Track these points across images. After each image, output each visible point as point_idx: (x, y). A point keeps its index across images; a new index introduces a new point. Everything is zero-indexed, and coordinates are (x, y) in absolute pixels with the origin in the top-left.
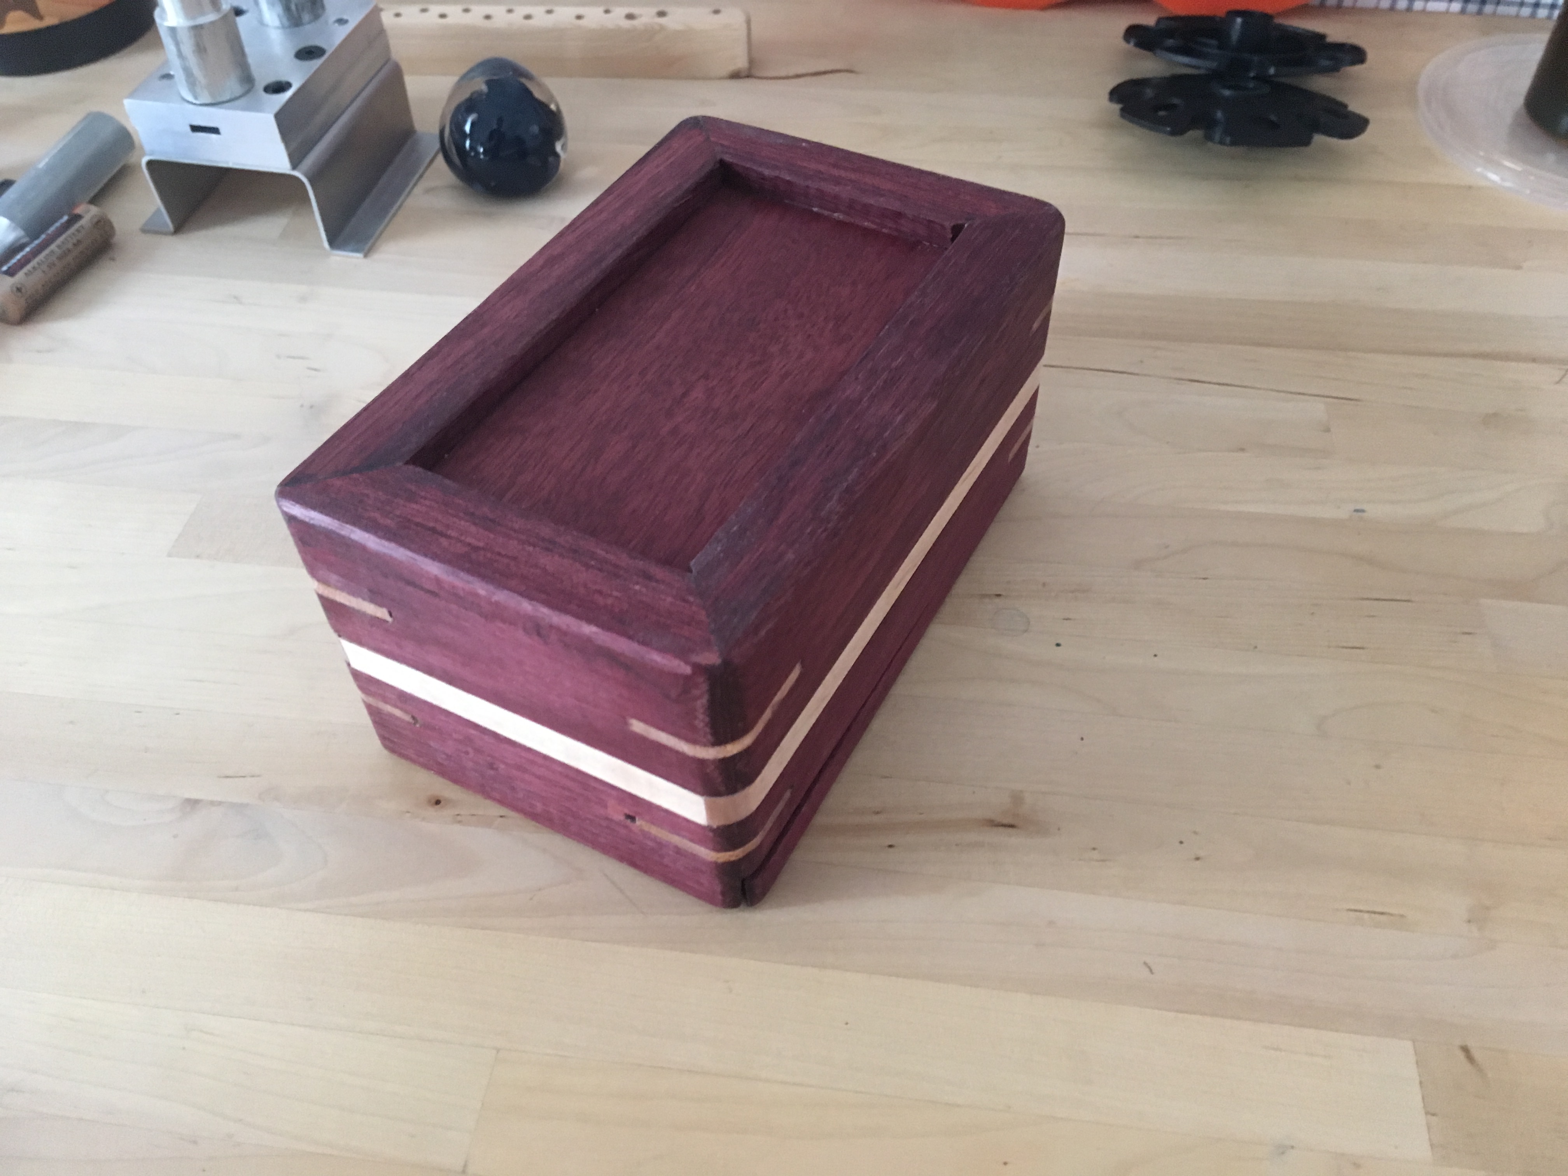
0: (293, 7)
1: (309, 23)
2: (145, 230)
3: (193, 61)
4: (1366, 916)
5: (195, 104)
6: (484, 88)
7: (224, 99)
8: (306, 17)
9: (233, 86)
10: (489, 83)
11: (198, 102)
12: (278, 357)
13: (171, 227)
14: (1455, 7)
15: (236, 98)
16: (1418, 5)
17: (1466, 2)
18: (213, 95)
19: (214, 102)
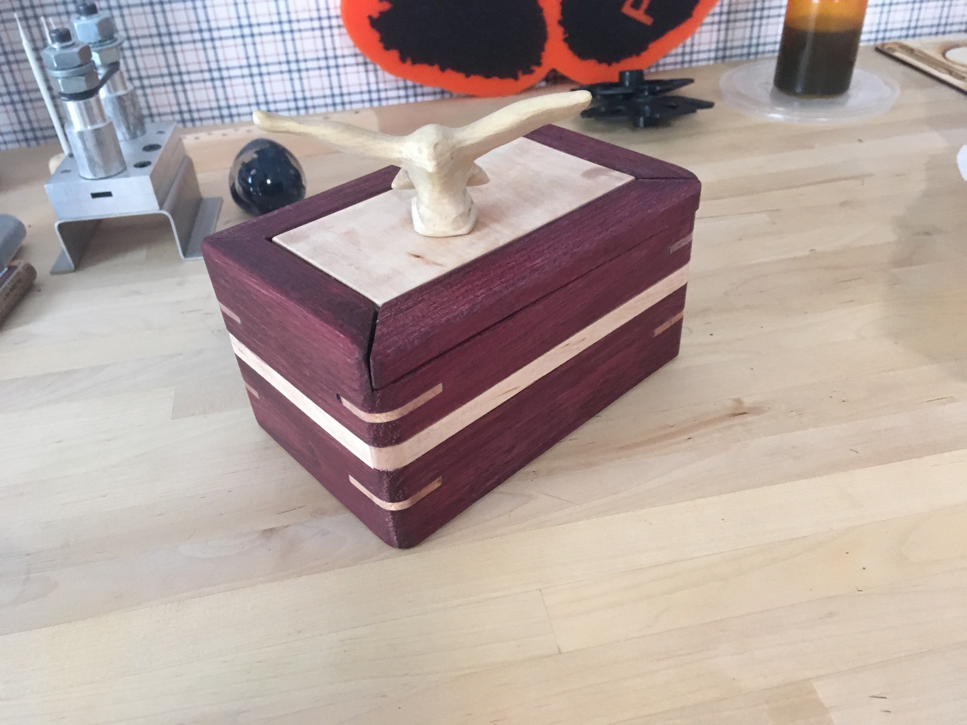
0: (132, 127)
1: (141, 136)
2: (53, 273)
3: (94, 152)
4: (936, 401)
5: (96, 179)
6: (255, 156)
7: (113, 174)
8: (139, 133)
9: (116, 167)
10: (257, 152)
11: (97, 178)
12: (183, 313)
13: (73, 266)
14: (711, 62)
15: (119, 173)
16: (694, 64)
17: (716, 58)
18: (106, 172)
19: (106, 176)
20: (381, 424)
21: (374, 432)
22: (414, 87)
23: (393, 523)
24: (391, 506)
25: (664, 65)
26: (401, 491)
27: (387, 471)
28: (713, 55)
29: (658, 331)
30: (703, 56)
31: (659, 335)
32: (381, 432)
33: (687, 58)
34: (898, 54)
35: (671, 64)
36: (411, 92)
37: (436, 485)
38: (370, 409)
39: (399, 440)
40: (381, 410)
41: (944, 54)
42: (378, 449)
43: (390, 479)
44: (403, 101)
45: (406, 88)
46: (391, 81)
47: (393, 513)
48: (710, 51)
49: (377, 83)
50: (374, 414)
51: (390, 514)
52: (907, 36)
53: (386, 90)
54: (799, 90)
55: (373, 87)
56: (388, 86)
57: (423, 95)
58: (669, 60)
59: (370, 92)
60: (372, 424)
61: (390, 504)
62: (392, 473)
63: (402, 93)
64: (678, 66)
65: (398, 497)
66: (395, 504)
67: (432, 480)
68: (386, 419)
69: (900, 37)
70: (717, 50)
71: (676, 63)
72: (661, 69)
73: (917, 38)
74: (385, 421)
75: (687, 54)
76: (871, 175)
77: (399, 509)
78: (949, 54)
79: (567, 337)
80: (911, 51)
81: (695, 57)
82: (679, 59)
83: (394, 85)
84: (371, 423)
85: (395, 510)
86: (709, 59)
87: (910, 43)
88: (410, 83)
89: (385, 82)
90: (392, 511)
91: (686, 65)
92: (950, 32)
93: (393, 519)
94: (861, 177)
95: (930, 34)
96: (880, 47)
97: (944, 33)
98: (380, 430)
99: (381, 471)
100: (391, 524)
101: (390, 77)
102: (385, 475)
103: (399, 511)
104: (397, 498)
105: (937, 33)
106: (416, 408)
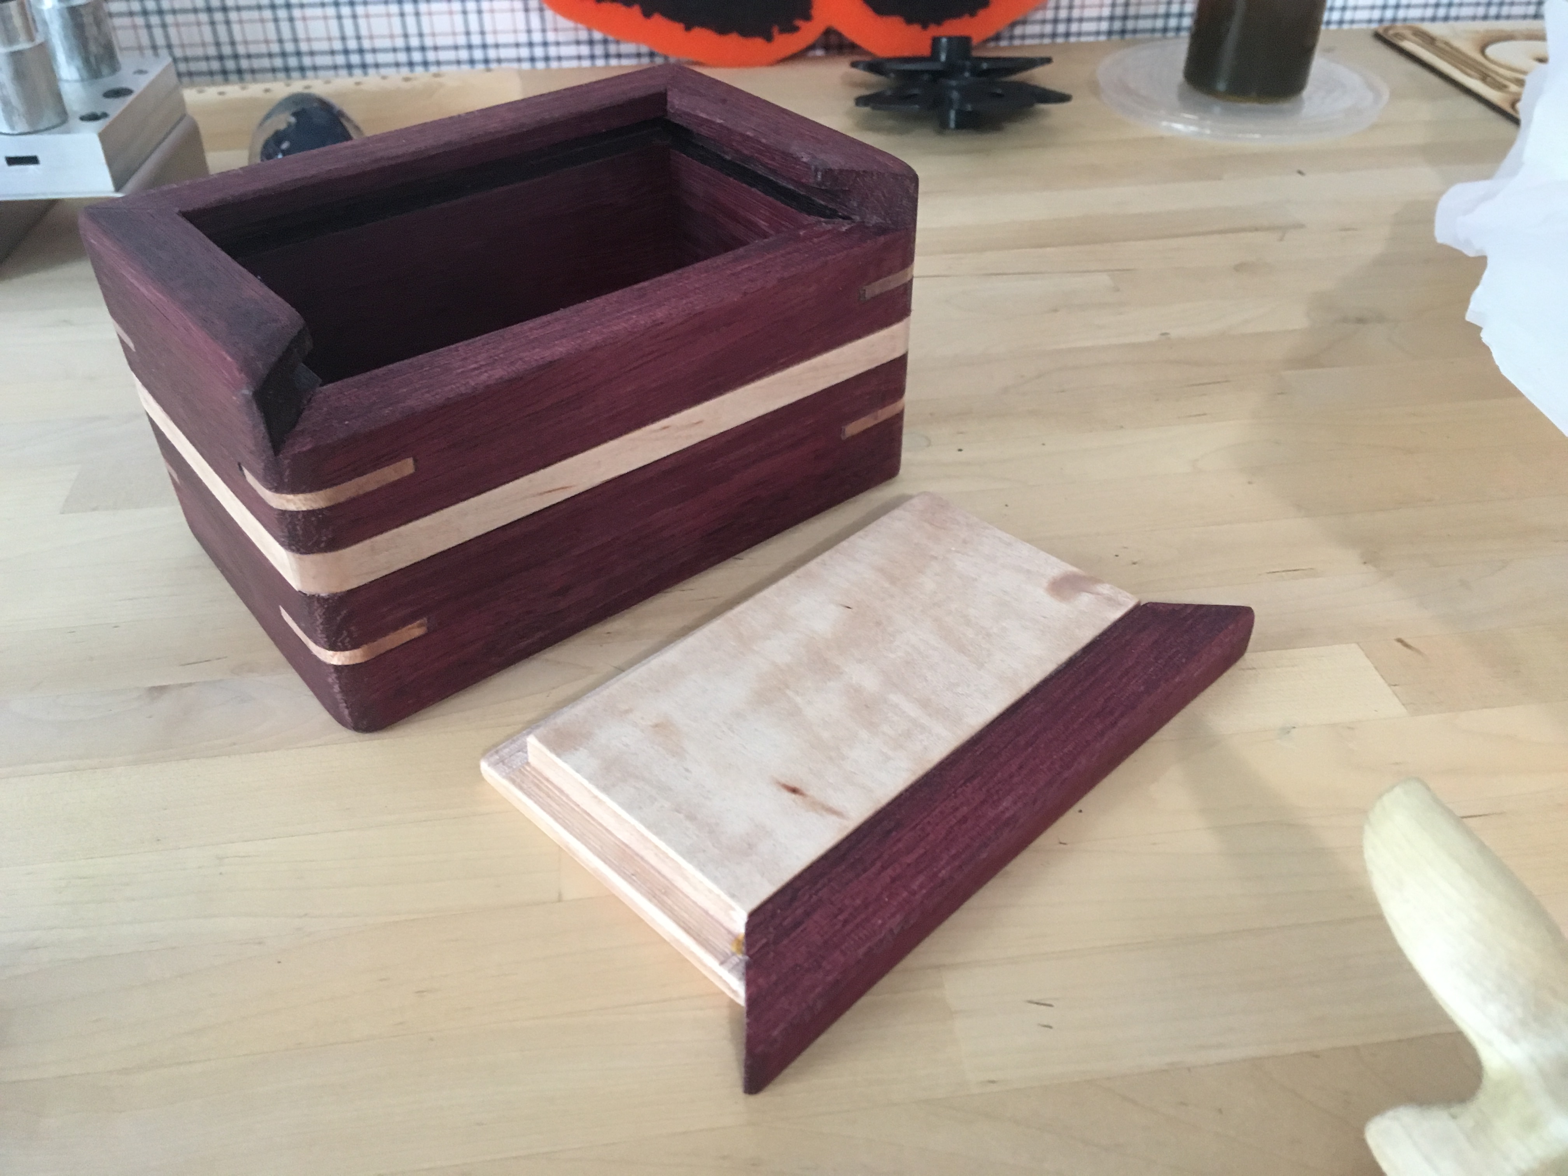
1: (106, 75)
3: (11, 89)
4: (1284, 574)
5: (13, 135)
7: (42, 128)
8: (103, 71)
9: (50, 117)
11: (16, 132)
14: (1102, 38)
15: (54, 127)
16: (1073, 39)
17: (1110, 33)
18: (31, 122)
19: (32, 130)
20: (298, 512)
21: (286, 527)
22: (605, 42)
23: (340, 687)
24: (333, 656)
25: (1023, 37)
26: (345, 633)
27: (319, 596)
28: (1104, 26)
29: (853, 429)
30: (1087, 27)
31: (854, 438)
32: (298, 528)
33: (1061, 28)
34: (1409, 45)
35: (1033, 36)
36: (599, 50)
37: (415, 630)
38: (276, 485)
39: (334, 544)
40: (294, 490)
41: (1482, 51)
42: (298, 555)
43: (324, 610)
44: (586, 63)
45: (591, 42)
46: (565, 30)
47: (337, 668)
48: (1100, 19)
49: (544, 31)
50: (284, 495)
51: (332, 670)
52: (1434, 19)
53: (558, 44)
54: (1221, 86)
55: (537, 37)
56: (562, 37)
57: (619, 56)
58: (1031, 29)
59: (531, 44)
60: (283, 513)
61: (331, 653)
62: (328, 599)
63: (585, 50)
64: (1047, 41)
65: (343, 644)
66: (338, 653)
67: (405, 622)
68: (304, 505)
69: (1423, 19)
70: (1112, 18)
71: (1042, 36)
72: (1017, 42)
73: (1451, 23)
74: (304, 509)
75: (1062, 21)
76: (1300, 226)
77: (347, 663)
78: (1490, 51)
79: (667, 415)
80: (1429, 40)
81: (1074, 27)
82: (1048, 29)
83: (571, 36)
84: (282, 510)
85: (340, 663)
86: (1098, 33)
87: (1436, 29)
88: (598, 35)
89: (556, 30)
90: (335, 665)
91: (1060, 40)
92: (1508, 17)
93: (338, 678)
94: (1281, 230)
95: (1474, 18)
96: (1381, 31)
97: (1498, 17)
98: (297, 523)
99: (308, 595)
100: (336, 688)
101: (564, 22)
102: (316, 603)
103: (347, 666)
104: (340, 644)
105: (1485, 17)
106: (361, 492)
